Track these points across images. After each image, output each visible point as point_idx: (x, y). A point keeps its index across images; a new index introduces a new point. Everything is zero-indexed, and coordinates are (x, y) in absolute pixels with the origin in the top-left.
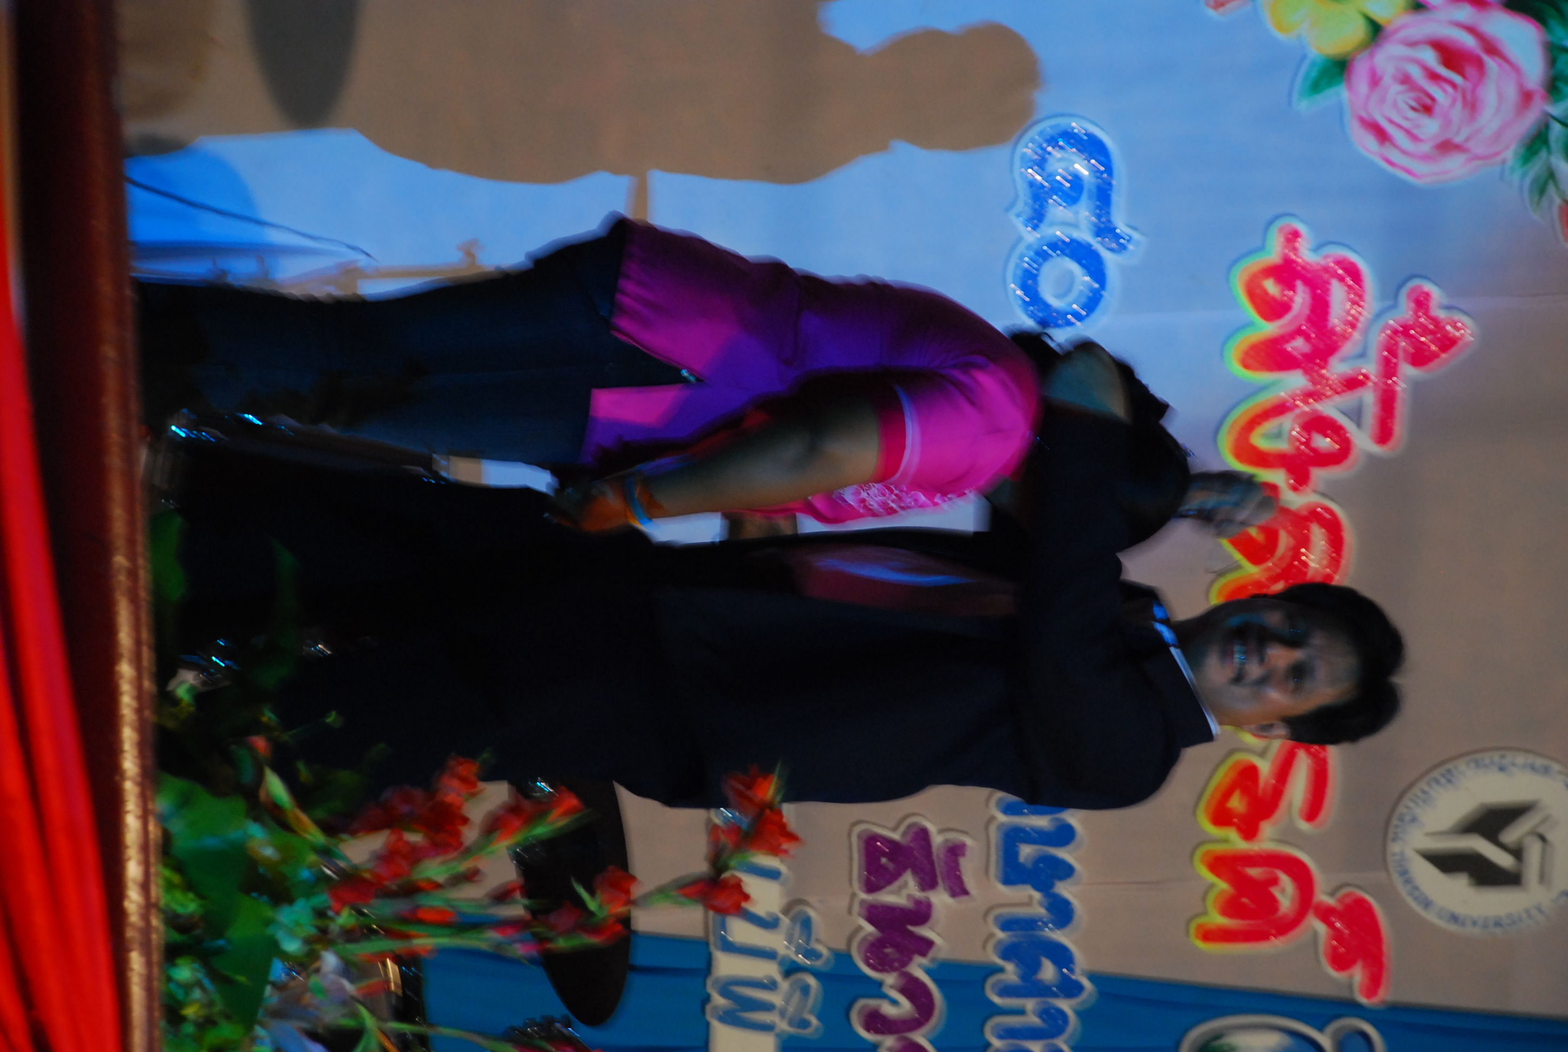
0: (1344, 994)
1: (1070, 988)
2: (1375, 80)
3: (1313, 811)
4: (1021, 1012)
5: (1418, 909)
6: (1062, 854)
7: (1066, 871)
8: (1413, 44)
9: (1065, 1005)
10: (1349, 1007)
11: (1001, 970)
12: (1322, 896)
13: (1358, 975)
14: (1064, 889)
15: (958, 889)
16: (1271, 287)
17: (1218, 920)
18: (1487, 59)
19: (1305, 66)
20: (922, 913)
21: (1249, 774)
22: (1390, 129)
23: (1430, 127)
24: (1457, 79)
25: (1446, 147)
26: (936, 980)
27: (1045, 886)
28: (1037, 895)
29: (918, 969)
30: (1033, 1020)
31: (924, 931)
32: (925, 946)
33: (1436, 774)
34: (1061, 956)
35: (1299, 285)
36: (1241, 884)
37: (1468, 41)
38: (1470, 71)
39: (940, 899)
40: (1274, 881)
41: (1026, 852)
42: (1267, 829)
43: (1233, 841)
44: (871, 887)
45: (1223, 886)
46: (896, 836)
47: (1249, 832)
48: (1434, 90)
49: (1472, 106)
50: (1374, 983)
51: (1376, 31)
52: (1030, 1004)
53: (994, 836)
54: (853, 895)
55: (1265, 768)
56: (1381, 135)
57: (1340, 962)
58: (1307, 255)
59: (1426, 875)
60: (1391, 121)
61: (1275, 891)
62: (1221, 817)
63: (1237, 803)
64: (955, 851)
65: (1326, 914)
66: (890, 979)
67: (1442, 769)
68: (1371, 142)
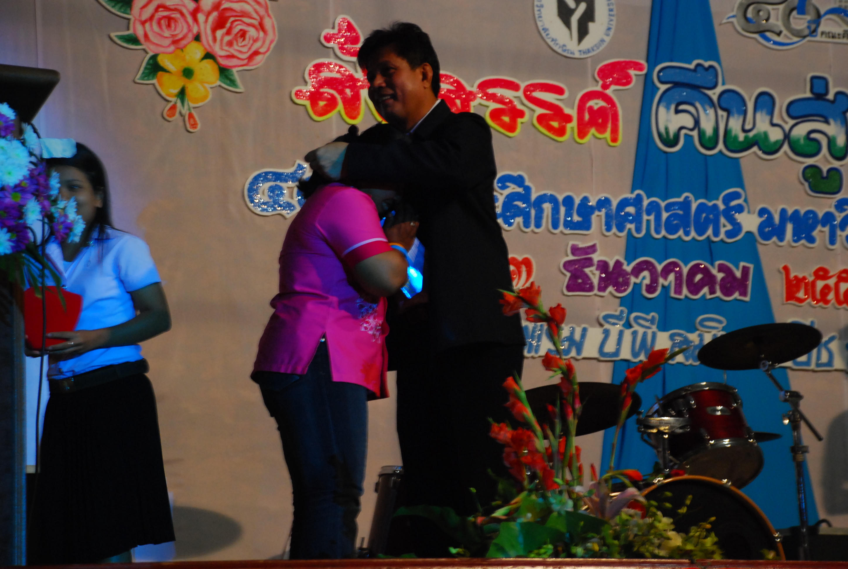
0: (642, 79)
1: (638, 200)
2: (232, 56)
3: (559, 91)
4: (648, 221)
5: (605, 44)
6: (577, 201)
7: (585, 199)
8: (215, 39)
9: (646, 202)
10: (647, 77)
11: (630, 230)
12: (598, 88)
13: (632, 72)
14: (592, 203)
15: (593, 249)
16: (322, 103)
17: (608, 135)
18: (223, 7)
19: (224, 85)
20: (603, 266)
21: (541, 119)
22: (254, 49)
23: (252, 32)
24: (232, 19)
25: (261, 27)
26: (635, 259)
27: (592, 209)
28: (597, 213)
29: (628, 268)
30: (652, 218)
31: (611, 264)
32: (618, 264)
33: (544, 35)
34: (624, 203)
35: (322, 90)
36: (592, 123)
37: (215, 14)
38: (228, 14)
39: (596, 257)
40: (591, 108)
41: (576, 218)
42: (567, 111)
43: (572, 126)
44: (591, 289)
45: (593, 131)
46: (568, 274)
47: (568, 119)
48: (236, 30)
49: (244, 14)
50: (637, 66)
51: (209, 56)
52: (645, 217)
53: (568, 231)
54: (596, 295)
55: (540, 111)
56: (256, 53)
57: (627, 80)
58: (309, 88)
59: (588, 42)
60: (250, 49)
61: (596, 107)
62: (561, 132)
63: (555, 124)
64: (575, 250)
65: (605, 87)
66: (633, 280)
67: (542, 32)
68: (259, 58)
